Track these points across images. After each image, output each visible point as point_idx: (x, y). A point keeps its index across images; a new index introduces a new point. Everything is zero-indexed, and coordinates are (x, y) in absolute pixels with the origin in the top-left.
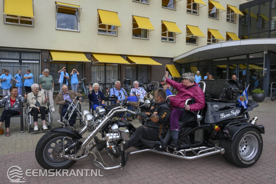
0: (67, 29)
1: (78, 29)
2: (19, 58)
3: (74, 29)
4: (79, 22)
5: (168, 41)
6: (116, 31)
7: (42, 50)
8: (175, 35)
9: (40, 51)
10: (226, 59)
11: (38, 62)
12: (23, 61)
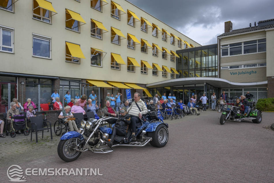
0: (95, 65)
1: (100, 66)
2: (68, 84)
3: (99, 65)
4: (102, 61)
5: (144, 73)
6: (119, 67)
7: (82, 79)
8: (147, 69)
9: (81, 80)
10: (182, 86)
11: (79, 87)
12: (71, 87)
